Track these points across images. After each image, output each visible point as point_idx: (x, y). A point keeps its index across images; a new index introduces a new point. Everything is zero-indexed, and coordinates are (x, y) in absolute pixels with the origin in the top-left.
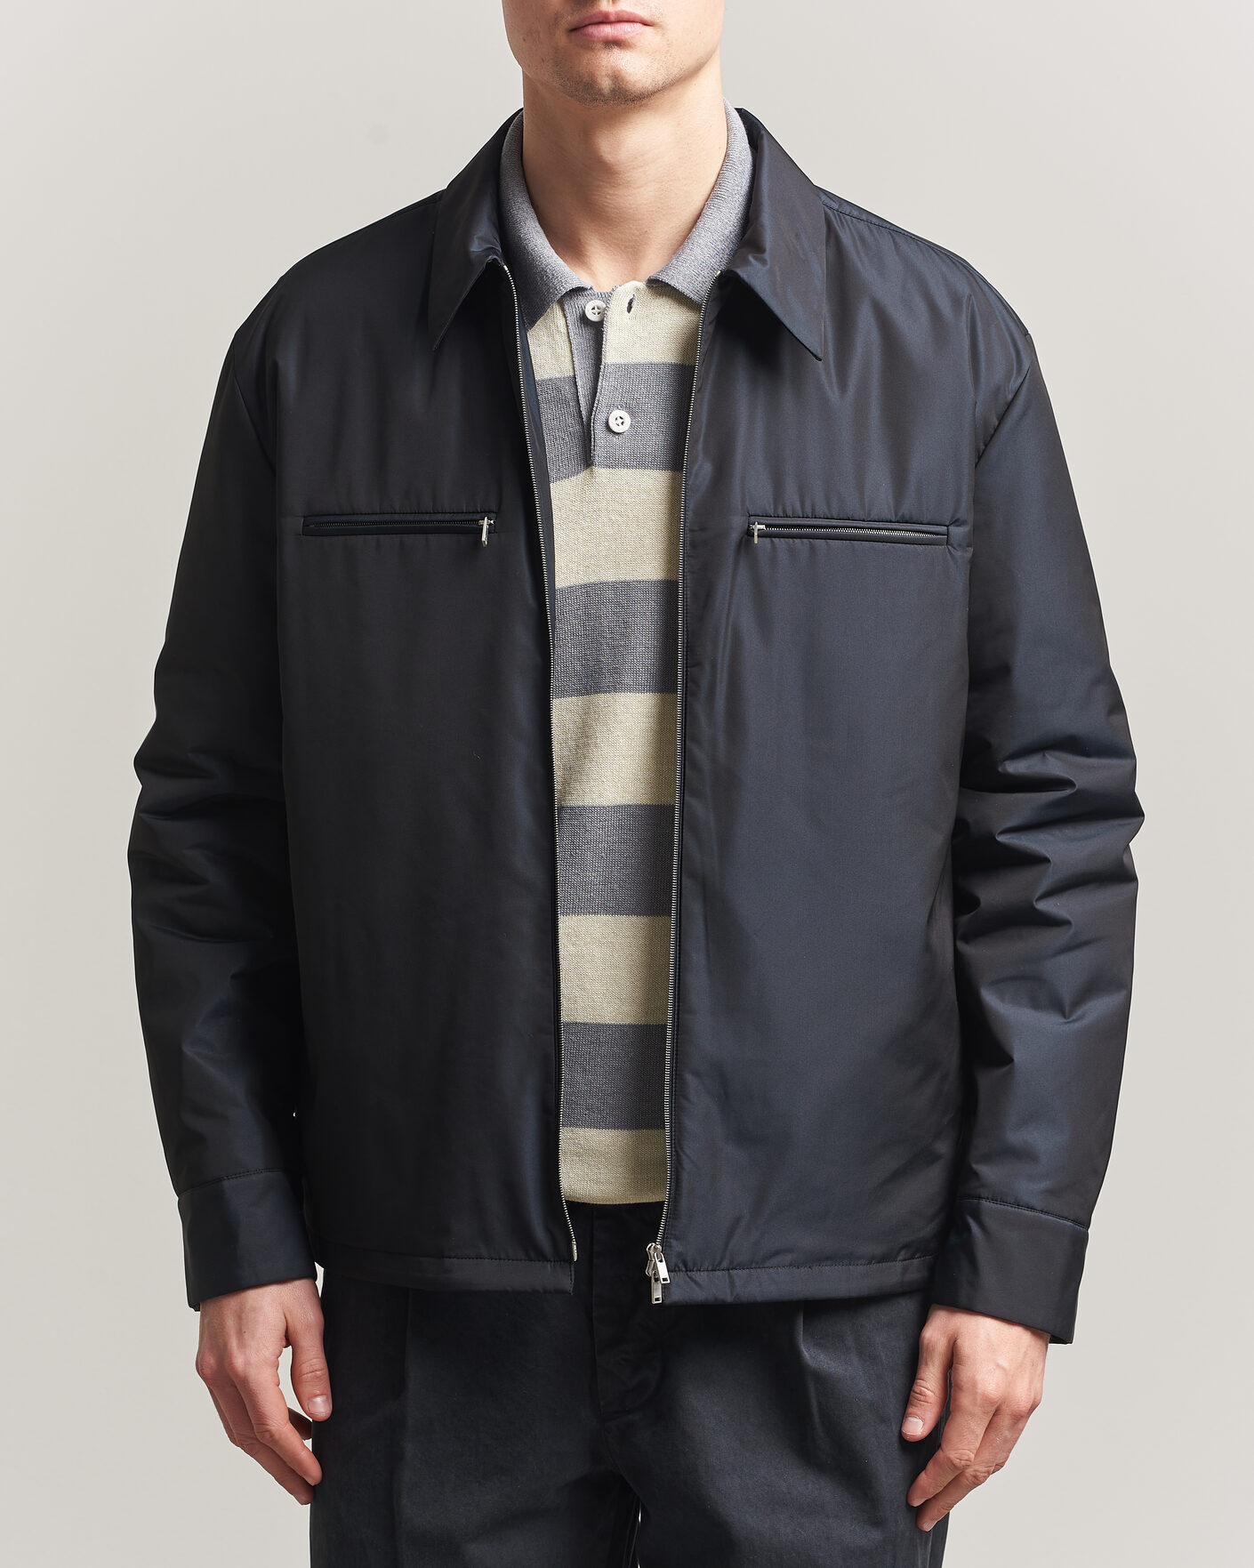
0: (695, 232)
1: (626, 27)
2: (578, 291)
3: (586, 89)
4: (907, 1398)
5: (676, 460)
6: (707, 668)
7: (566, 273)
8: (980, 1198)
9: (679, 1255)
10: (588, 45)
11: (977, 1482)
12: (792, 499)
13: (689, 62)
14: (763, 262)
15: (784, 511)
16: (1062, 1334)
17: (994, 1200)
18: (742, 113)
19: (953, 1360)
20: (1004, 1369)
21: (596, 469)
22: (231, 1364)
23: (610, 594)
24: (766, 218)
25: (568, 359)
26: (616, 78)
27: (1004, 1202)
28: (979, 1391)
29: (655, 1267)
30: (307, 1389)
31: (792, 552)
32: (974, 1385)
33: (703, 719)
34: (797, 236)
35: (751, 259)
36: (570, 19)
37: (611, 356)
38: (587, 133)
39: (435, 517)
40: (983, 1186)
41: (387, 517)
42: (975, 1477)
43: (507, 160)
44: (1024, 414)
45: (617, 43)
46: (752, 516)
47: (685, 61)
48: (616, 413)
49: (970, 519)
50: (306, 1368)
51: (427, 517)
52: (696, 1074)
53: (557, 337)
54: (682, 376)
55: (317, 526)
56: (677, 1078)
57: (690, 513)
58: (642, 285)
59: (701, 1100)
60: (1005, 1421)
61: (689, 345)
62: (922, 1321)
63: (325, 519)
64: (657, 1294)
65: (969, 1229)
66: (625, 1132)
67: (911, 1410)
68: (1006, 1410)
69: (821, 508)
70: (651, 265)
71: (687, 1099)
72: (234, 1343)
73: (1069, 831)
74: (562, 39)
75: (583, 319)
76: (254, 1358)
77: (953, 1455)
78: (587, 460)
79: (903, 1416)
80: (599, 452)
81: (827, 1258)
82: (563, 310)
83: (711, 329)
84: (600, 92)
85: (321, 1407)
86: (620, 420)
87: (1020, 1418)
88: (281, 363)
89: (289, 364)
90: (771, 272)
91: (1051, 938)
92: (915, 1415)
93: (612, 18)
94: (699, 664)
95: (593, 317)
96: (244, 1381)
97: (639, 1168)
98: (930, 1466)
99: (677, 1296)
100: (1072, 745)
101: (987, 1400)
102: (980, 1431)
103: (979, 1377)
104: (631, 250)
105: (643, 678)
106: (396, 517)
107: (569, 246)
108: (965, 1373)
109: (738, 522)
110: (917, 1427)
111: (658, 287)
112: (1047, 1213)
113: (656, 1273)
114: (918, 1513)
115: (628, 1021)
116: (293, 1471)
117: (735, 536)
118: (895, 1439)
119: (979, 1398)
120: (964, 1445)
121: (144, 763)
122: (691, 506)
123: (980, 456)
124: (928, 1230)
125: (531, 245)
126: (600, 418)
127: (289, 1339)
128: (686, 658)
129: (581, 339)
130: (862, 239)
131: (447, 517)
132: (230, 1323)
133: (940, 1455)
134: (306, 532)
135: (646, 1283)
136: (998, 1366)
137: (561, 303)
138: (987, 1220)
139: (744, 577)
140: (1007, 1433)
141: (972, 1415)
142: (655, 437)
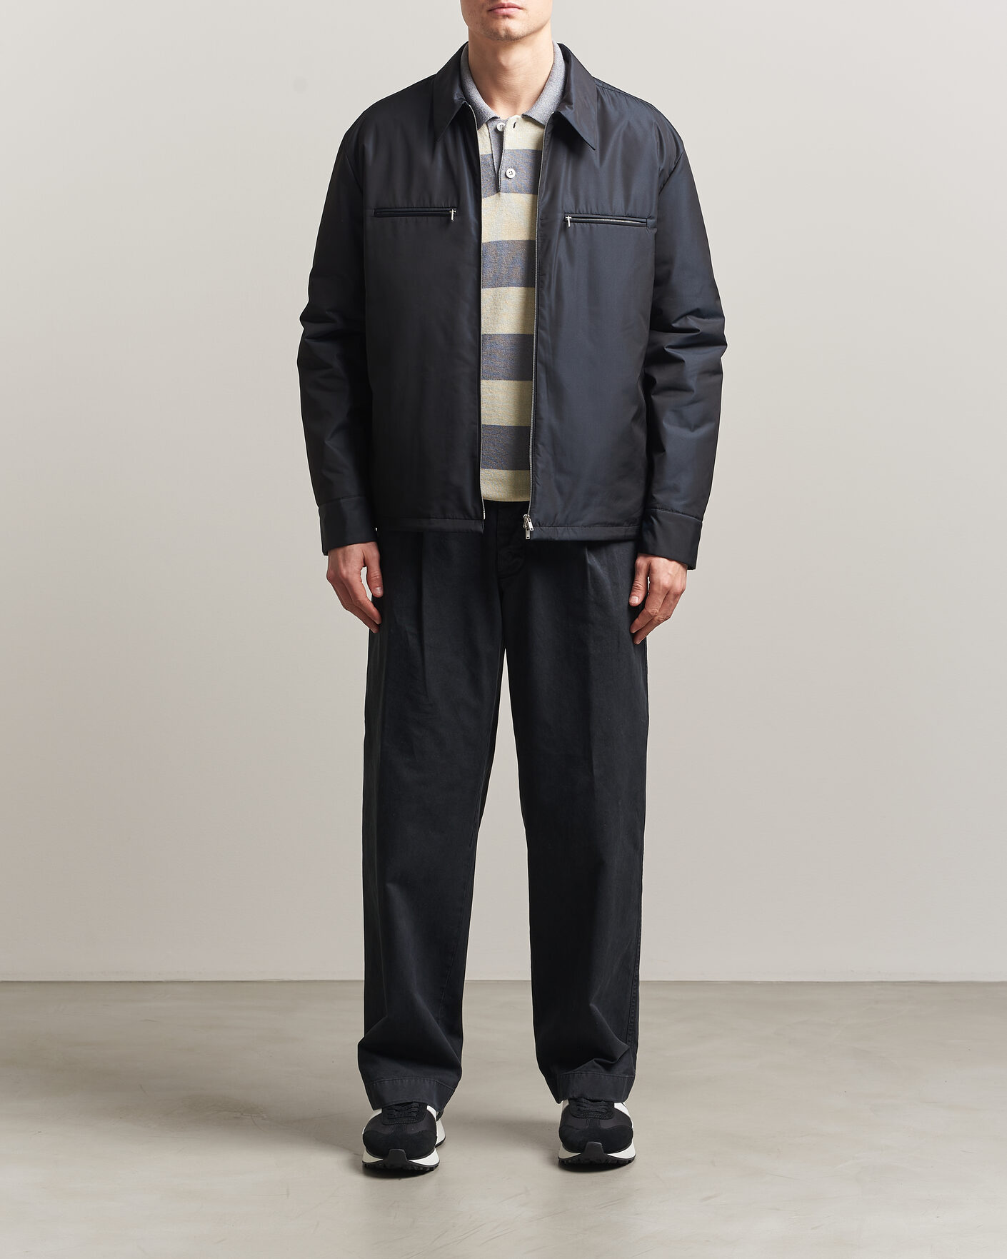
0: (542, 96)
1: (512, 9)
2: (495, 118)
3: (495, 35)
4: (631, 589)
5: (534, 190)
6: (548, 276)
7: (489, 111)
8: (656, 508)
9: (537, 520)
10: (496, 17)
11: (659, 623)
12: (582, 207)
13: (537, 25)
14: (572, 108)
15: (579, 211)
16: (691, 566)
17: (662, 509)
18: (561, 46)
19: (650, 571)
20: (671, 575)
21: (501, 193)
22: (341, 574)
23: (506, 246)
24: (573, 90)
25: (490, 147)
26: (507, 30)
27: (666, 510)
28: (661, 584)
29: (527, 524)
30: (373, 584)
31: (583, 229)
32: (659, 582)
33: (546, 297)
34: (585, 98)
35: (566, 107)
36: (489, 6)
37: (507, 146)
38: (495, 53)
39: (431, 209)
40: (658, 503)
41: (410, 209)
42: (659, 620)
43: (462, 63)
44: (680, 172)
45: (508, 16)
46: (566, 214)
47: (535, 24)
48: (509, 170)
49: (656, 216)
50: (372, 575)
51: (427, 209)
52: (543, 444)
53: (485, 138)
54: (537, 155)
55: (381, 212)
56: (535, 446)
57: (540, 212)
58: (520, 117)
59: (545, 454)
60: (671, 597)
61: (539, 143)
62: (635, 558)
63: (384, 210)
64: (528, 535)
65: (652, 522)
66: (512, 471)
67: (633, 593)
68: (672, 592)
69: (595, 211)
70: (523, 109)
71: (539, 454)
72: (342, 565)
73: (697, 350)
74: (485, 14)
75: (496, 130)
76: (350, 571)
77: (650, 611)
78: (497, 189)
79: (630, 596)
80: (502, 187)
81: (597, 524)
82: (488, 126)
83: (549, 136)
84: (500, 36)
85: (379, 592)
86: (511, 173)
87: (678, 595)
88: (366, 145)
89: (370, 147)
90: (574, 113)
91: (687, 397)
92: (633, 595)
93: (506, 6)
94: (544, 275)
95: (499, 129)
96: (347, 580)
97: (516, 487)
98: (640, 615)
99: (535, 536)
100: (697, 313)
101: (665, 588)
102: (661, 601)
103: (661, 578)
104: (514, 103)
105: (520, 281)
106: (415, 209)
107: (489, 101)
108: (656, 577)
109: (560, 216)
110: (636, 600)
111: (526, 118)
112: (684, 514)
113: (528, 526)
114: (634, 636)
115: (513, 425)
116: (370, 618)
117: (559, 222)
118: (626, 605)
119: (661, 587)
120: (654, 607)
121: (304, 318)
122: (541, 209)
123: (661, 190)
124: (637, 515)
125: (475, 99)
126: (502, 172)
127: (365, 564)
128: (539, 272)
129: (494, 138)
130: (612, 99)
131: (436, 209)
132: (340, 556)
133: (644, 611)
134: (376, 215)
135: (524, 531)
136: (669, 574)
137: (487, 124)
138: (660, 518)
139: (563, 240)
140: (672, 602)
141: (658, 594)
142: (525, 179)
